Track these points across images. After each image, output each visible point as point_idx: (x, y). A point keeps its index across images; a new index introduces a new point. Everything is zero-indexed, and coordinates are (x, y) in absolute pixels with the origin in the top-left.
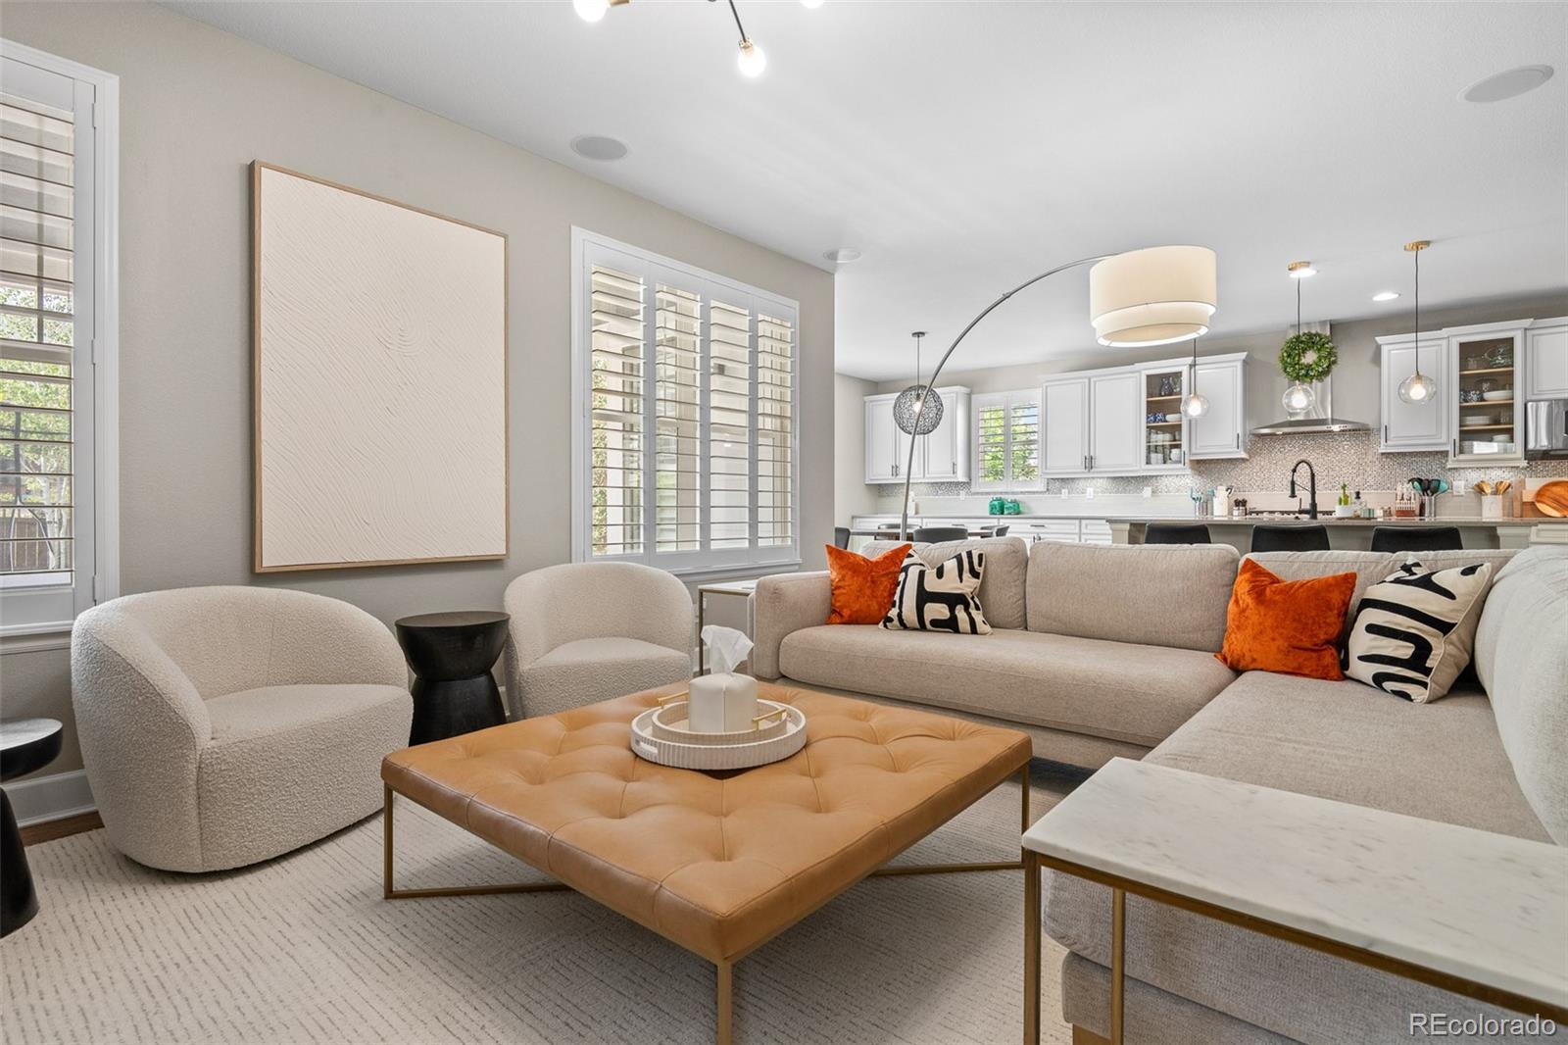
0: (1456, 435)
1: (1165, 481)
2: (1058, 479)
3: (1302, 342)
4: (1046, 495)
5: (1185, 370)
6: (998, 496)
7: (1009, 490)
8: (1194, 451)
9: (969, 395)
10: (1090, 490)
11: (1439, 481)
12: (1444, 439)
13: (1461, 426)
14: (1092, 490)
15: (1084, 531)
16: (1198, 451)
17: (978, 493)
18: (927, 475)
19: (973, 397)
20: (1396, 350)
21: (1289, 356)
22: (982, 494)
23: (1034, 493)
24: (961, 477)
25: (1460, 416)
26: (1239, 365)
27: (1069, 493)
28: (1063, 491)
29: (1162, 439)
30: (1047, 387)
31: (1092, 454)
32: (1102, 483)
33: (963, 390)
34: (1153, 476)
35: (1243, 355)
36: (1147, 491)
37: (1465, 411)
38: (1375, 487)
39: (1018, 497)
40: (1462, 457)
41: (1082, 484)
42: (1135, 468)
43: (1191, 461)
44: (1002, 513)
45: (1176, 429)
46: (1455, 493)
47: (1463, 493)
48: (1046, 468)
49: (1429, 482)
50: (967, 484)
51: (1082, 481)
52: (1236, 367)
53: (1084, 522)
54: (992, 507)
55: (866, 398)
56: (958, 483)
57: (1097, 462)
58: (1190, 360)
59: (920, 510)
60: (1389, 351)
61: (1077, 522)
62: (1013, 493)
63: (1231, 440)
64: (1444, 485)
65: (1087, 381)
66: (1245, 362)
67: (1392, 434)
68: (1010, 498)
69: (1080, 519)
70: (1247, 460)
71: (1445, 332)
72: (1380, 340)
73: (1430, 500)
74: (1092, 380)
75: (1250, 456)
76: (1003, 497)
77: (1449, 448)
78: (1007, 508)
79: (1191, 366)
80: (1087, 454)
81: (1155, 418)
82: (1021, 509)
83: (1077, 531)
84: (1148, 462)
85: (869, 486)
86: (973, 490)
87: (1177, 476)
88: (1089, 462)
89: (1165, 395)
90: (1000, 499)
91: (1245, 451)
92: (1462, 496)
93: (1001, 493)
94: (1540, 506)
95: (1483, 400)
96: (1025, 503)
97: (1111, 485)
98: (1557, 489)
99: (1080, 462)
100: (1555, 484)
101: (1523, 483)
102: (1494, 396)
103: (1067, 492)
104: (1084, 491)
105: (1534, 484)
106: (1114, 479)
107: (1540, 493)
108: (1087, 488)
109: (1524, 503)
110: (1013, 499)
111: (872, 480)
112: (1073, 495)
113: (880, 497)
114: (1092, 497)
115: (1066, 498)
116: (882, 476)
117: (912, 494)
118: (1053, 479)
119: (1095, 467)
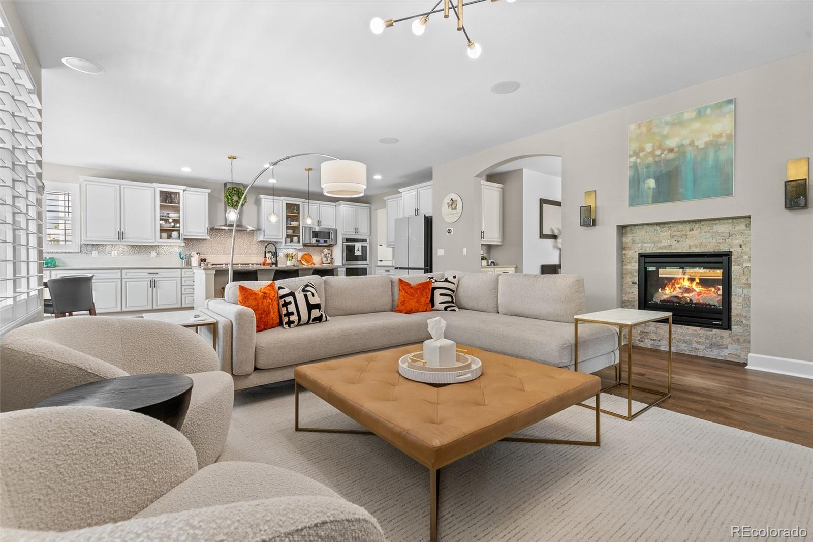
0: (285, 236)
1: (166, 248)
2: (88, 244)
3: (235, 191)
4: (78, 254)
5: (181, 192)
10: (114, 253)
12: (280, 237)
13: (286, 233)
14: (116, 252)
15: (124, 276)
16: (187, 234)
20: (266, 201)
23: (69, 253)
25: (286, 230)
26: (207, 195)
27: (98, 254)
28: (93, 252)
29: (169, 227)
30: (81, 184)
31: (123, 230)
32: (126, 249)
34: (156, 246)
35: (209, 191)
36: (153, 254)
37: (288, 228)
40: (285, 244)
41: (108, 248)
42: (153, 241)
43: (184, 239)
45: (177, 221)
51: (108, 246)
53: (123, 271)
57: (126, 236)
58: (184, 187)
60: (264, 201)
61: (119, 271)
63: (204, 230)
65: (118, 186)
66: (210, 194)
67: (266, 234)
68: (47, 256)
69: (121, 269)
70: (208, 240)
71: (282, 198)
72: (260, 196)
74: (122, 187)
75: (209, 238)
77: (282, 240)
79: (185, 191)
80: (119, 230)
83: (119, 277)
84: (161, 238)
87: (170, 246)
88: (121, 236)
89: (172, 204)
91: (207, 235)
94: (302, 262)
95: (290, 224)
96: (58, 259)
97: (129, 249)
98: (306, 256)
99: (112, 235)
100: (306, 254)
101: (297, 253)
102: (294, 224)
103: (97, 254)
104: (109, 253)
105: (300, 255)
106: (132, 246)
107: (302, 257)
108: (113, 251)
109: (298, 261)
110: (51, 257)
112: (102, 255)
114: (116, 256)
115: (97, 256)
118: (85, 244)
119: (124, 239)
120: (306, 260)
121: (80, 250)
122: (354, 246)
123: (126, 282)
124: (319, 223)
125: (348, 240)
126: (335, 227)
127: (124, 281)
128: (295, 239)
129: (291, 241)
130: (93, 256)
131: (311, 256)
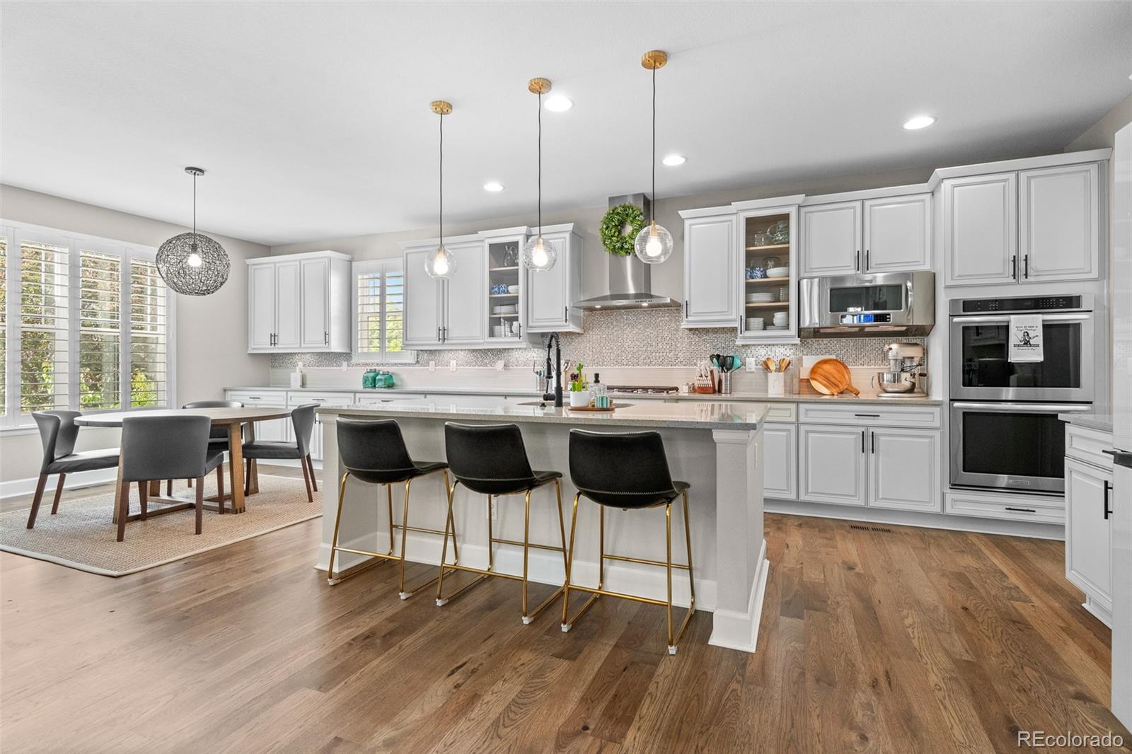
0: (742, 313)
1: (516, 354)
2: (426, 351)
3: (618, 214)
4: (418, 368)
5: (521, 240)
6: (373, 368)
7: (384, 362)
8: (530, 324)
9: (351, 261)
10: (453, 362)
11: (733, 358)
12: (733, 317)
13: (746, 303)
14: (455, 362)
16: (535, 324)
17: (355, 365)
18: (303, 345)
19: (353, 263)
20: (697, 223)
21: (607, 228)
22: (360, 365)
23: (404, 364)
25: (746, 293)
26: (567, 236)
27: (436, 366)
28: (431, 362)
29: (503, 311)
30: (407, 255)
31: (445, 326)
32: (466, 357)
33: (347, 257)
34: (506, 349)
35: (570, 226)
36: (500, 365)
37: (751, 288)
38: (684, 363)
39: (391, 369)
40: (748, 334)
41: (442, 356)
42: (482, 341)
43: (530, 334)
44: (375, 387)
45: (513, 301)
46: (747, 370)
47: (753, 370)
48: (406, 340)
49: (725, 358)
50: (347, 356)
51: (447, 353)
52: (565, 238)
54: (365, 380)
55: (249, 261)
56: (341, 354)
57: (450, 334)
58: (524, 229)
59: (308, 382)
60: (691, 225)
62: (387, 365)
63: (560, 313)
64: (737, 362)
66: (573, 233)
67: (692, 309)
68: (383, 370)
70: (582, 334)
71: (736, 206)
72: (683, 213)
73: (726, 377)
75: (584, 331)
76: (377, 368)
77: (737, 325)
78: (380, 380)
79: (528, 236)
80: (441, 326)
81: (499, 289)
82: (395, 381)
84: (492, 334)
85: (253, 355)
86: (355, 360)
88: (443, 334)
89: (507, 267)
90: (374, 371)
91: (578, 325)
92: (753, 372)
93: (375, 364)
94: (814, 383)
95: (766, 276)
96: (397, 375)
97: (470, 358)
98: (826, 367)
100: (825, 362)
101: (800, 360)
102: (775, 273)
103: (434, 366)
104: (448, 364)
105: (809, 362)
107: (813, 371)
108: (449, 361)
109: (801, 380)
110: (386, 371)
111: (254, 349)
112: (439, 367)
113: (273, 367)
114: (455, 370)
115: (433, 370)
116: (262, 344)
117: (300, 364)
118: (421, 350)
119: (448, 339)
120: (827, 379)
121: (415, 361)
122: (1007, 328)
124: (863, 260)
125: (971, 306)
126: (927, 267)
128: (779, 317)
129: (768, 324)
130: (430, 370)
131: (846, 367)
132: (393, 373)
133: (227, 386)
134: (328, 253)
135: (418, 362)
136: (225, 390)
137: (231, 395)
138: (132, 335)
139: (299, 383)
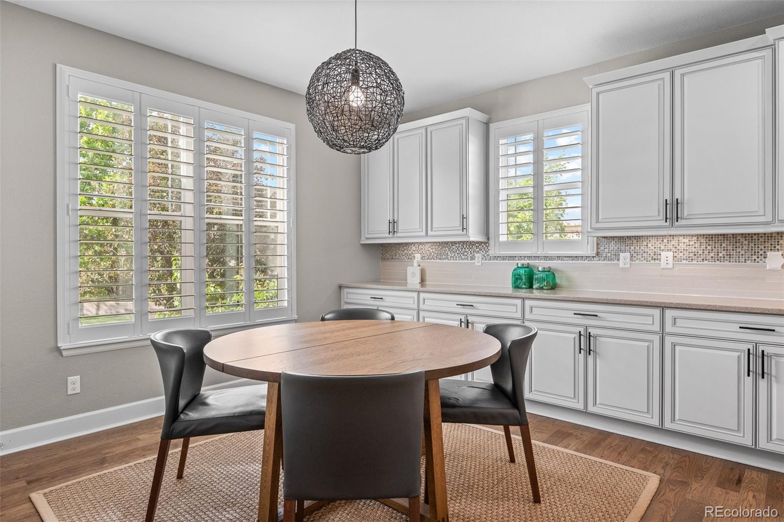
2: (613, 238)
4: (595, 262)
6: (526, 262)
7: (540, 253)
9: (487, 124)
10: (667, 257)
14: (670, 254)
15: (669, 328)
17: (496, 258)
18: (430, 233)
19: (492, 126)
22: (504, 258)
23: (576, 257)
24: (474, 235)
27: (631, 260)
28: (622, 255)
30: (598, 94)
31: (677, 195)
32: (694, 246)
36: (775, 259)
39: (553, 265)
41: (652, 245)
44: (531, 289)
50: (483, 245)
51: (653, 241)
53: (669, 313)
54: (517, 278)
56: (472, 243)
57: (686, 211)
59: (428, 280)
61: (657, 312)
62: (546, 258)
65: (669, 74)
68: (541, 265)
69: (663, 307)
76: (531, 262)
78: (538, 279)
80: (668, 196)
82: (558, 281)
83: (657, 327)
85: (366, 246)
86: (492, 252)
88: (672, 211)
90: (528, 266)
93: (529, 257)
96: (562, 272)
97: (703, 247)
99: (653, 211)
103: (628, 260)
104: (656, 258)
106: (710, 237)
108: (662, 253)
110: (546, 266)
111: (367, 239)
112: (638, 262)
113: (384, 259)
114: (670, 266)
115: (628, 266)
116: (378, 233)
117: (418, 256)
118: (604, 237)
119: (682, 218)
121: (595, 252)
123: (674, 345)
127: (668, 340)
130: (621, 265)
132: (556, 270)
133: (342, 282)
134: (467, 112)
135: (598, 254)
136: (340, 287)
137: (348, 293)
138: (256, 223)
139: (418, 279)
